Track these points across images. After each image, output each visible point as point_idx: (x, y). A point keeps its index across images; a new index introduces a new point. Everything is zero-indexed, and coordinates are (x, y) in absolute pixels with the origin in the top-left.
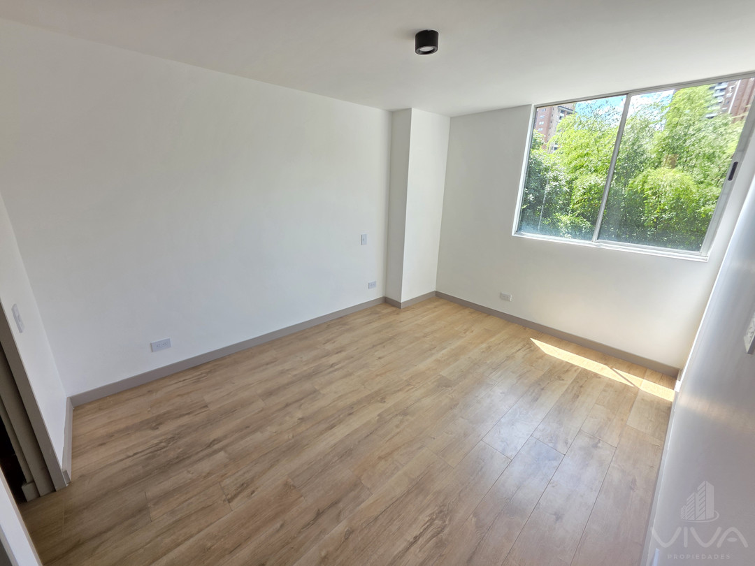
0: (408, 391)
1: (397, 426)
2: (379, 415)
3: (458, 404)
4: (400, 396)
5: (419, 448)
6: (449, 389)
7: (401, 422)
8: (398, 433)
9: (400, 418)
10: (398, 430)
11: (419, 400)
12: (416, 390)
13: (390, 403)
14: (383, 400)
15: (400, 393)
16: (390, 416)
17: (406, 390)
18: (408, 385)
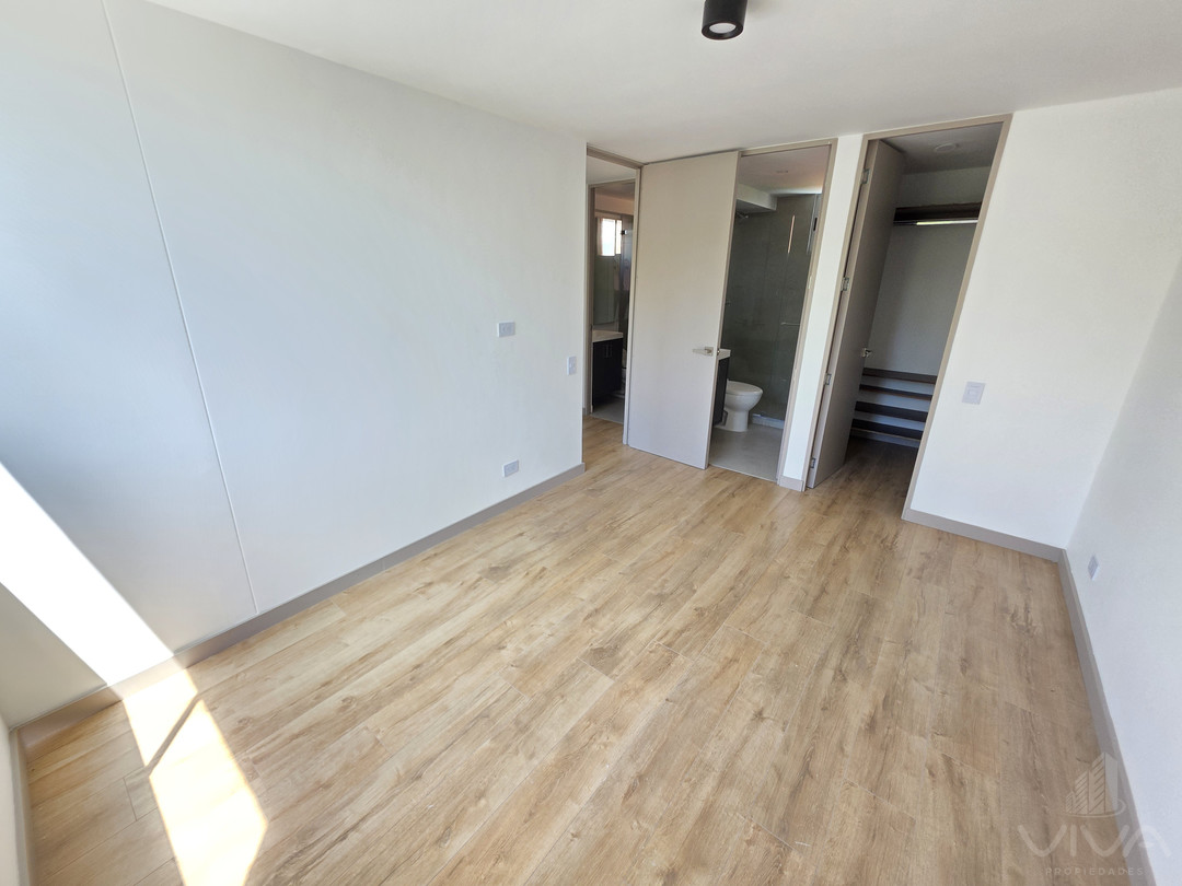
0: (666, 634)
1: (666, 581)
2: (695, 591)
3: (585, 619)
4: (676, 622)
5: (635, 564)
6: (596, 646)
7: (662, 586)
8: (663, 574)
9: (666, 591)
10: (663, 577)
11: (646, 619)
12: (653, 636)
13: (687, 609)
14: (700, 612)
15: (678, 627)
16: (678, 592)
17: (671, 635)
18: (669, 645)
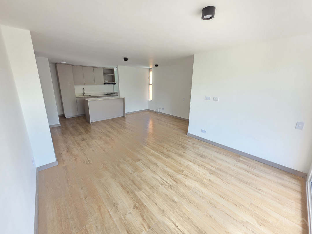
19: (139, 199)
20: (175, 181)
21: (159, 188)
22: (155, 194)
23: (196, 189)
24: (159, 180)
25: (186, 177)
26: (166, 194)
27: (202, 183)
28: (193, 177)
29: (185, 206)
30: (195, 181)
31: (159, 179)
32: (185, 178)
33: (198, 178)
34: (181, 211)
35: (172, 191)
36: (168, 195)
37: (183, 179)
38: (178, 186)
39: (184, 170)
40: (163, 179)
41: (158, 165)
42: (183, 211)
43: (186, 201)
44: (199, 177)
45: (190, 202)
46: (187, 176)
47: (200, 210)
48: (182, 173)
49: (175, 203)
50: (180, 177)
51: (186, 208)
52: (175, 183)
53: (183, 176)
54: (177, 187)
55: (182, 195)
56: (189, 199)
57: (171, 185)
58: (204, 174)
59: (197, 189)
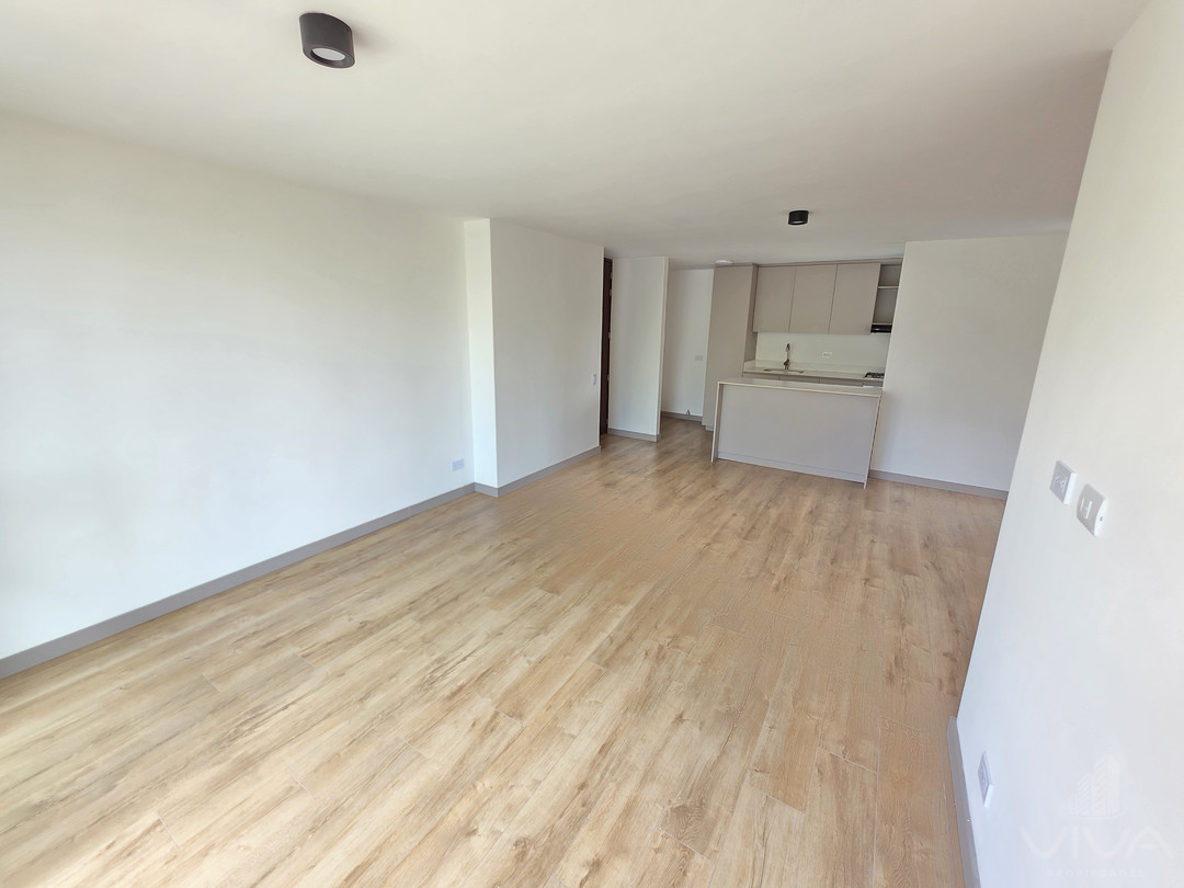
19: (388, 625)
20: (454, 694)
21: (425, 656)
22: (400, 651)
23: (412, 761)
24: (461, 650)
25: (479, 727)
26: (397, 673)
27: (449, 789)
28: (483, 753)
29: (343, 725)
30: (461, 762)
31: (464, 652)
32: (474, 725)
33: (480, 776)
34: (329, 715)
35: (407, 688)
36: (394, 679)
37: (470, 718)
38: (429, 704)
39: (529, 719)
40: (464, 659)
41: (542, 638)
42: (327, 720)
43: (364, 727)
44: (488, 782)
45: (356, 741)
46: (490, 728)
47: (316, 771)
48: (502, 715)
49: (361, 700)
50: (482, 706)
51: (336, 729)
52: (447, 692)
53: (488, 717)
54: (427, 701)
55: (388, 716)
56: (367, 736)
57: (437, 684)
58: (510, 809)
59: (414, 765)
